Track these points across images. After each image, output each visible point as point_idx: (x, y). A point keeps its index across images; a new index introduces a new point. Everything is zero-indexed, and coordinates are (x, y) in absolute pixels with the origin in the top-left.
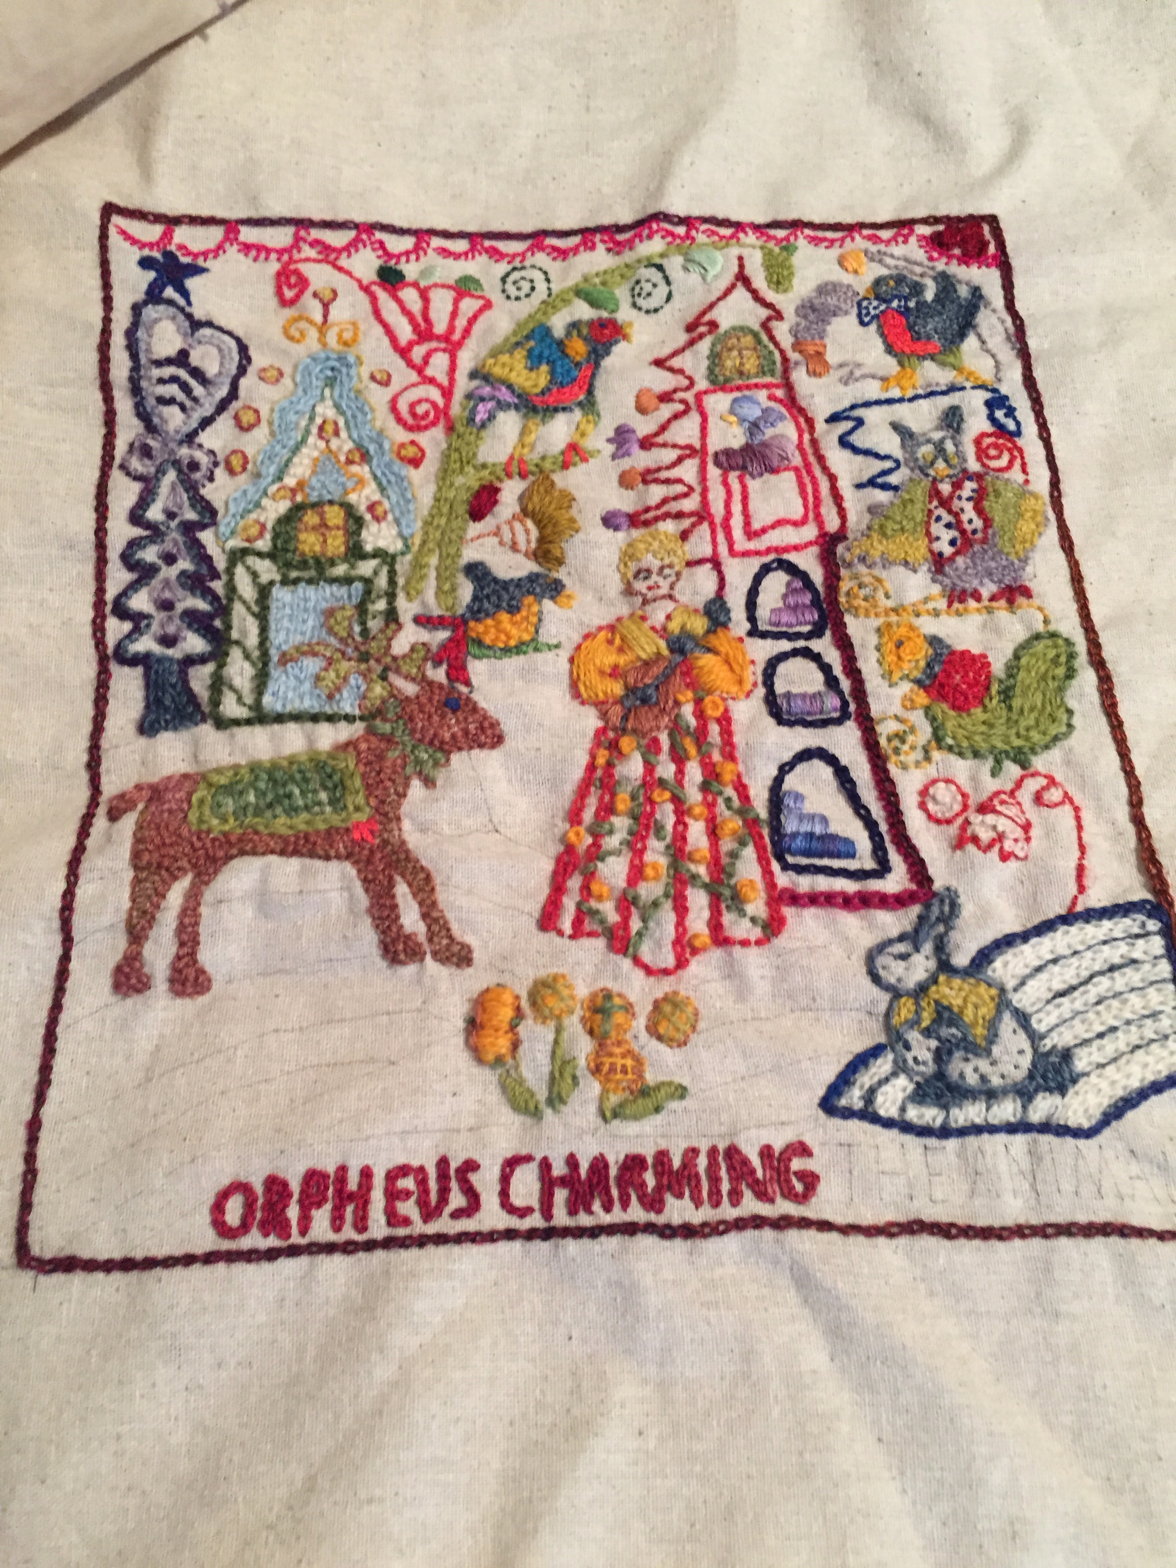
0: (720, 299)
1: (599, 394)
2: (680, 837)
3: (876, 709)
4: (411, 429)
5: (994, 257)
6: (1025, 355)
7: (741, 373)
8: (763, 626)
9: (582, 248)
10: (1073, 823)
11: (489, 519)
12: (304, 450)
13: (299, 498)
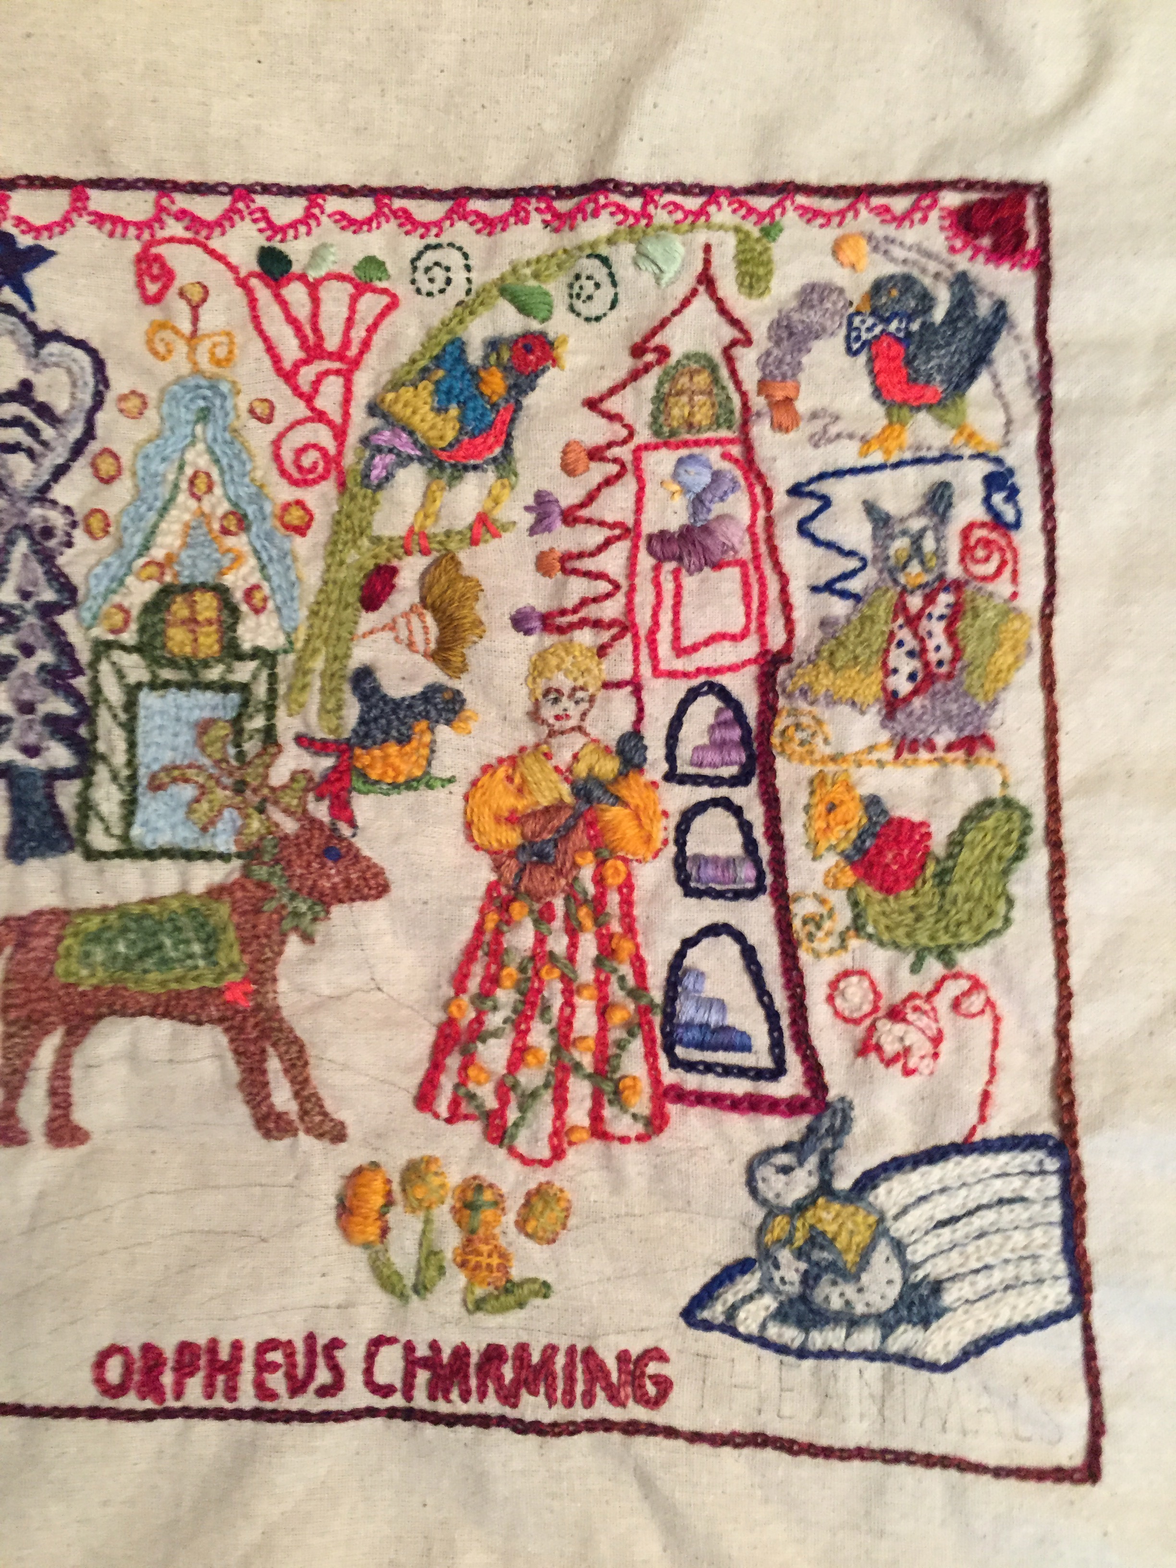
0: (675, 313)
1: (518, 446)
2: (567, 1022)
3: (794, 884)
4: (295, 483)
5: (1033, 253)
6: (1046, 406)
7: (690, 426)
8: (683, 768)
9: (512, 220)
10: (989, 1036)
11: (384, 608)
12: (174, 513)
13: (168, 578)
